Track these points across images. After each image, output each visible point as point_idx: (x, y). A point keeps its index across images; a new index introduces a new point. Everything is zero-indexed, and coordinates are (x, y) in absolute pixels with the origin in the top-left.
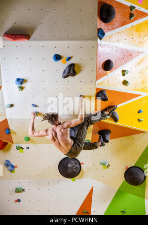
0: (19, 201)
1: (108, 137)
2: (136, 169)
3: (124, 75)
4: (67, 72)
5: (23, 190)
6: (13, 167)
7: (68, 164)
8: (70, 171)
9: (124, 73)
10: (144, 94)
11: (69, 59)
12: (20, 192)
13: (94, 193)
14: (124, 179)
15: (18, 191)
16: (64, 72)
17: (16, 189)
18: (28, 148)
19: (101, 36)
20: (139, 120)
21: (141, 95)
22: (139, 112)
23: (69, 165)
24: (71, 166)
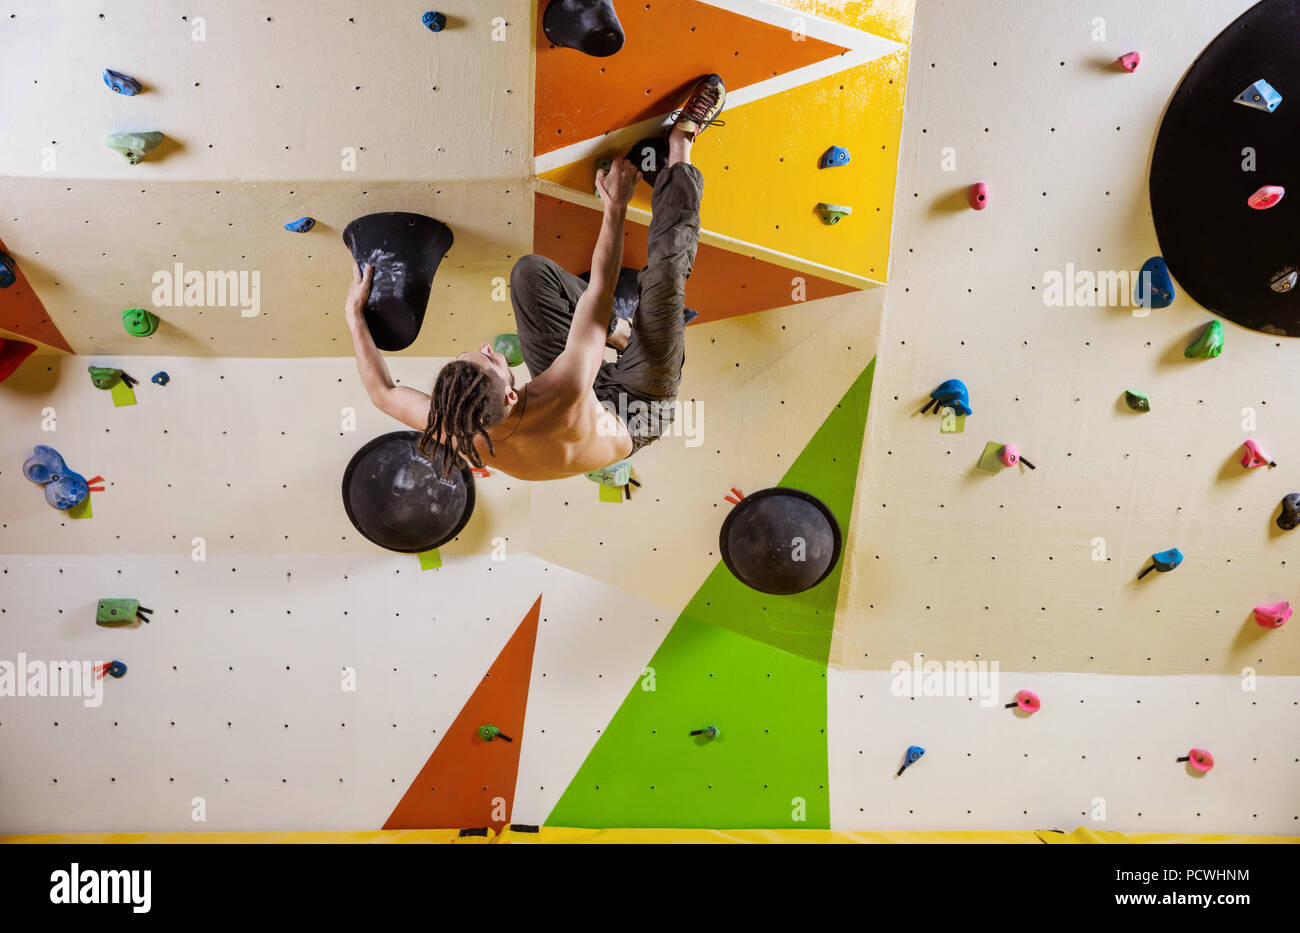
0: (116, 668)
2: (790, 504)
5: (142, 614)
6: (79, 485)
7: (393, 474)
8: (404, 513)
12: (123, 623)
13: (542, 629)
14: (718, 557)
15: (113, 616)
17: (102, 605)
18: (162, 378)
20: (824, 214)
21: (843, 51)
22: (828, 159)
23: (400, 482)
24: (410, 485)
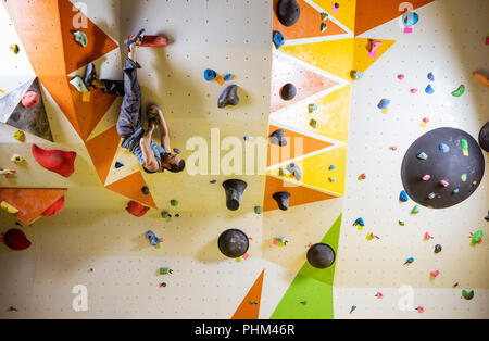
0: (164, 285)
1: (286, 202)
2: (323, 247)
3: (310, 111)
4: (224, 97)
5: (171, 271)
6: (157, 240)
7: (230, 239)
8: (233, 248)
9: (311, 108)
10: (338, 144)
11: (227, 77)
12: (166, 273)
13: (265, 278)
14: (307, 260)
15: (163, 271)
16: (221, 98)
17: (161, 269)
18: (177, 216)
19: (277, 41)
20: (330, 180)
21: (333, 145)
22: (331, 168)
24: (234, 242)
